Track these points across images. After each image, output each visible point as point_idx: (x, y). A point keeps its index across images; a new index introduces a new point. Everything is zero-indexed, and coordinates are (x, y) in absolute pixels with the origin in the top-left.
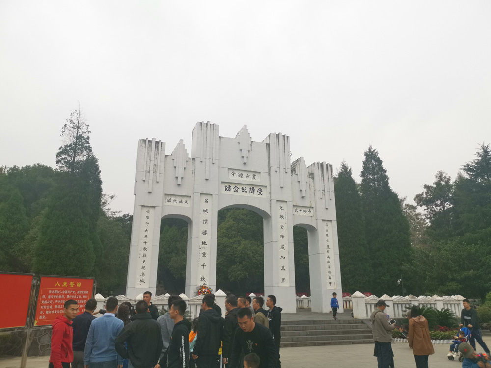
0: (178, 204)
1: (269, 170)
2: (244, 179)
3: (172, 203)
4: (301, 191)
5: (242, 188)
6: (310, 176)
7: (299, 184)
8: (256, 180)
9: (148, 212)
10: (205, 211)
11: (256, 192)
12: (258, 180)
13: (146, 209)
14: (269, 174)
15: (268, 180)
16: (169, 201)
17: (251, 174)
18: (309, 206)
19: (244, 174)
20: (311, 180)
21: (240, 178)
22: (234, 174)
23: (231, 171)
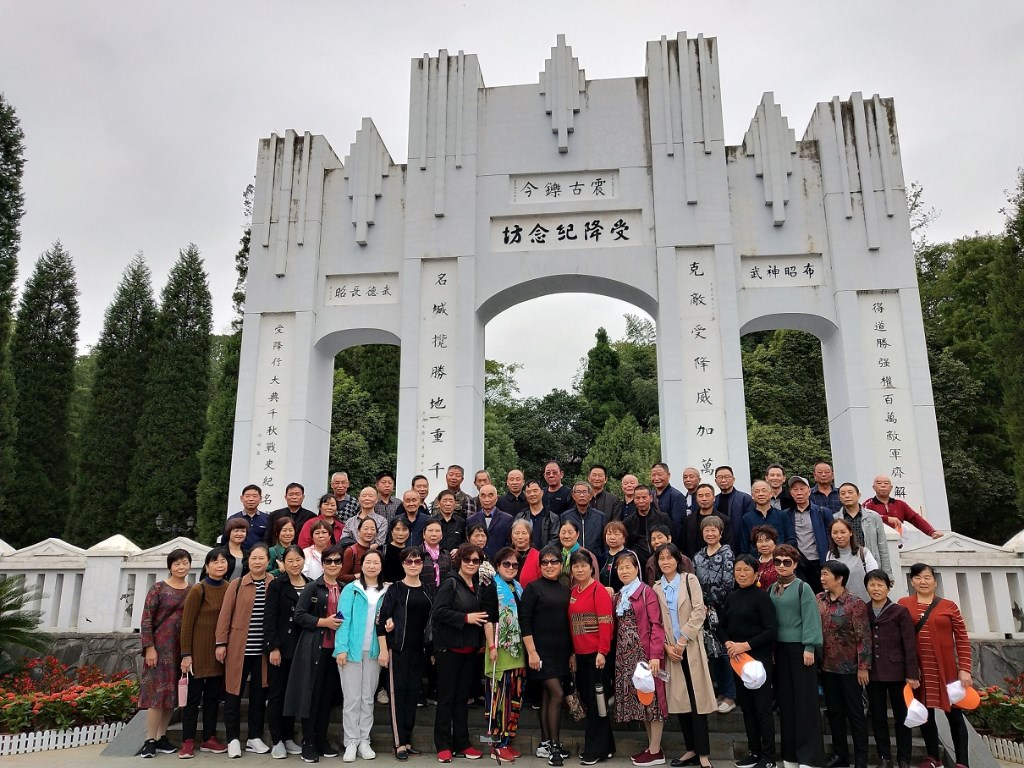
0: (364, 299)
1: (650, 157)
2: (567, 200)
3: (348, 300)
4: (769, 205)
5: (560, 228)
6: (806, 152)
7: (762, 183)
8: (608, 196)
9: (279, 330)
10: (438, 309)
11: (605, 233)
12: (613, 196)
13: (274, 323)
14: (650, 168)
15: (646, 188)
16: (340, 293)
17: (588, 182)
18: (804, 250)
19: (565, 184)
20: (809, 163)
21: (551, 199)
22: (530, 189)
23: (522, 183)
